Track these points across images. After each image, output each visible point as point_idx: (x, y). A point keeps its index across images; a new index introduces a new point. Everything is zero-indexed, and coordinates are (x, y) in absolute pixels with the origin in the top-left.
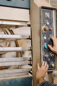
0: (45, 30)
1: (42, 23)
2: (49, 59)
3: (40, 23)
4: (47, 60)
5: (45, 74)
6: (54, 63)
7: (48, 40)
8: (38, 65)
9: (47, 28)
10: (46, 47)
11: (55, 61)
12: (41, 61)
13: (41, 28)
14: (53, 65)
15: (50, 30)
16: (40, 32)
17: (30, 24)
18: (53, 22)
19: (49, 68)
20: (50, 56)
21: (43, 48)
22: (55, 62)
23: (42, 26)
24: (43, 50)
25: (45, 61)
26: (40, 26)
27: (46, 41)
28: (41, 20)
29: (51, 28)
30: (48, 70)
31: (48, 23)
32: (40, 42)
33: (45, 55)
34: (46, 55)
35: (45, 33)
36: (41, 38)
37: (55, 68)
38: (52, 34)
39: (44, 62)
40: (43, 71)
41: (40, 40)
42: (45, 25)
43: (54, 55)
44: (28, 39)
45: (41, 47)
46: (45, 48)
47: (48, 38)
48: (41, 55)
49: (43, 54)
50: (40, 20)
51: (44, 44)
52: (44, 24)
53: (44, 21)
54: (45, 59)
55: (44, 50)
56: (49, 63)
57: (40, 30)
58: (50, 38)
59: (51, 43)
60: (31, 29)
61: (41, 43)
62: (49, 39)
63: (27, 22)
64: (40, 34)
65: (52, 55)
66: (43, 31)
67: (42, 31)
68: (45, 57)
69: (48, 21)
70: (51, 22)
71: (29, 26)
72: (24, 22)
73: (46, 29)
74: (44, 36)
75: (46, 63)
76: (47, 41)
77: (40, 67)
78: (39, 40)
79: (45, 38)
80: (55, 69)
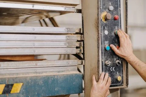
0: (106, 19)
1: (101, 8)
2: (113, 69)
3: (98, 8)
4: (109, 70)
6: (120, 76)
7: (112, 36)
8: (94, 78)
9: (110, 17)
10: (108, 49)
11: (122, 71)
12: (98, 72)
13: (99, 15)
14: (119, 78)
15: (115, 19)
16: (98, 23)
17: (81, 8)
18: (120, 5)
19: (112, 82)
20: (114, 64)
21: (102, 50)
22: (122, 73)
23: (102, 12)
24: (102, 53)
25: (105, 71)
26: (98, 12)
28: (99, 2)
29: (116, 16)
30: (111, 86)
31: (111, 8)
32: (98, 40)
33: (105, 61)
34: (107, 61)
35: (106, 25)
36: (98, 34)
37: (123, 83)
38: (118, 25)
39: (104, 73)
40: (102, 88)
41: (98, 36)
42: (107, 10)
43: (120, 62)
44: (77, 33)
45: (98, 48)
46: (105, 50)
47: (111, 33)
48: (98, 61)
49: (103, 60)
50: (98, 3)
51: (104, 44)
52: (105, 9)
53: (104, 5)
54: (106, 68)
55: (105, 54)
56: (112, 75)
57: (98, 19)
58: (115, 33)
59: (117, 42)
60: (82, 17)
61: (98, 42)
62: (113, 34)
63: (76, 5)
64: (98, 27)
65: (118, 61)
66: (103, 20)
68: (106, 65)
69: (112, 5)
70: (116, 6)
71: (79, 11)
72: (71, 5)
73: (108, 18)
74: (104, 29)
75: (107, 74)
76: (109, 37)
77: (97, 81)
78: (96, 37)
79: (106, 32)
80: (122, 86)
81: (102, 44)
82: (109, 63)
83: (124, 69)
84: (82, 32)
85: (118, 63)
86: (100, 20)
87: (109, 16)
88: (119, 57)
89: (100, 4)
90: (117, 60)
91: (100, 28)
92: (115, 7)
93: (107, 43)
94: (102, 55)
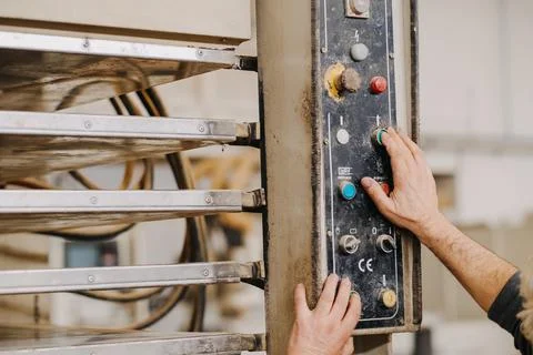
0: (342, 89)
1: (325, 50)
2: (368, 265)
3: (314, 51)
4: (354, 269)
5: (342, 348)
6: (393, 288)
7: (363, 150)
9: (355, 80)
10: (349, 191)
11: (400, 274)
12: (315, 275)
13: (318, 76)
14: (390, 298)
15: (374, 90)
16: (313, 103)
17: (255, 55)
18: (391, 41)
19: (366, 313)
20: (369, 246)
21: (327, 198)
22: (401, 281)
23: (327, 63)
24: (328, 208)
25: (340, 273)
26: (314, 63)
27: (348, 153)
28: (318, 31)
29: (379, 81)
30: (360, 325)
31: (361, 51)
32: (314, 163)
33: (339, 237)
34: (348, 236)
35: (341, 110)
36: (315, 140)
37: (401, 313)
38: (383, 112)
39: (335, 278)
41: (314, 147)
42: (346, 59)
43: (393, 242)
45: (314, 189)
46: (340, 197)
47: (360, 140)
48: (315, 235)
49: (331, 234)
50: (313, 33)
51: (336, 175)
52: (339, 54)
53: (335, 40)
54: (343, 261)
55: (337, 210)
56: (362, 285)
57: (314, 89)
58: (373, 141)
59: (380, 170)
60: (261, 84)
61: (314, 169)
62: (367, 142)
63: (238, 41)
64: (314, 115)
65: (385, 237)
66: (330, 94)
67: (326, 93)
68: (342, 251)
69: (364, 39)
70: (378, 44)
71: (250, 64)
72: (220, 40)
73: (348, 85)
74: (335, 123)
75: (347, 282)
76: (352, 153)
77: (312, 307)
78: (306, 150)
79: (343, 136)
80: (400, 324)
81: (327, 176)
82: (352, 242)
83: (407, 267)
84: (258, 137)
85: (386, 243)
86: (320, 91)
87: (352, 80)
88: (389, 224)
89: (322, 37)
90: (380, 233)
91: (320, 121)
92: (371, 48)
93: (345, 172)
94: (328, 217)
